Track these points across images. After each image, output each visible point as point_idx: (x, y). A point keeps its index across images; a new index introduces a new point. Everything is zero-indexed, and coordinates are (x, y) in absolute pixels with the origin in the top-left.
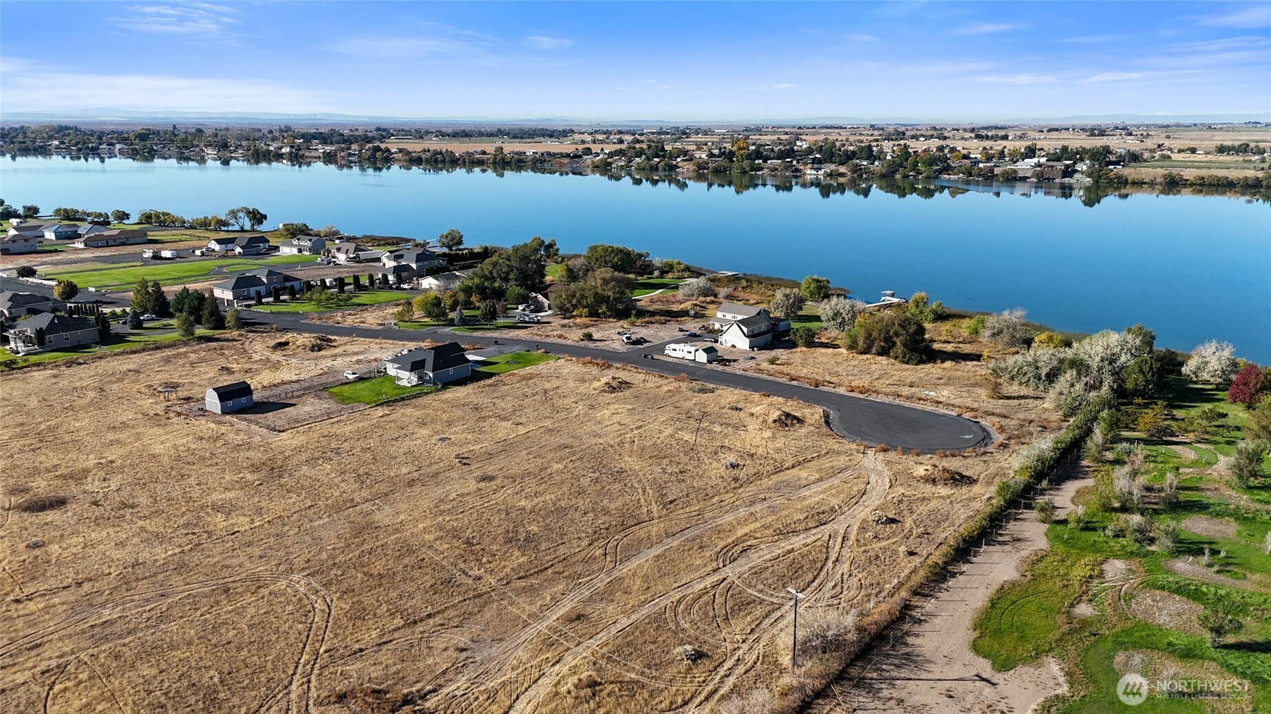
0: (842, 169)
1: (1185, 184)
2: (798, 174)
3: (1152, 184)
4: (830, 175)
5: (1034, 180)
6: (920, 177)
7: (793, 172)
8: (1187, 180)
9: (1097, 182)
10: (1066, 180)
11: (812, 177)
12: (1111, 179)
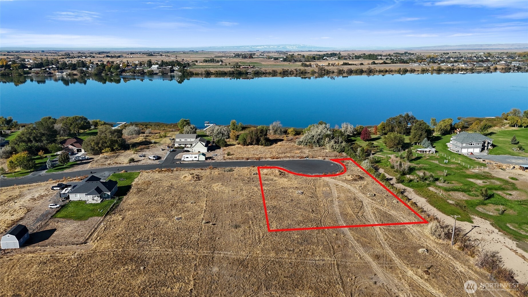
0: (75, 72)
1: (212, 74)
2: (52, 75)
3: (202, 74)
4: (69, 75)
5: (161, 74)
6: (113, 74)
7: (48, 74)
8: (212, 72)
9: (184, 74)
10: (172, 73)
11: (60, 76)
12: (188, 73)
